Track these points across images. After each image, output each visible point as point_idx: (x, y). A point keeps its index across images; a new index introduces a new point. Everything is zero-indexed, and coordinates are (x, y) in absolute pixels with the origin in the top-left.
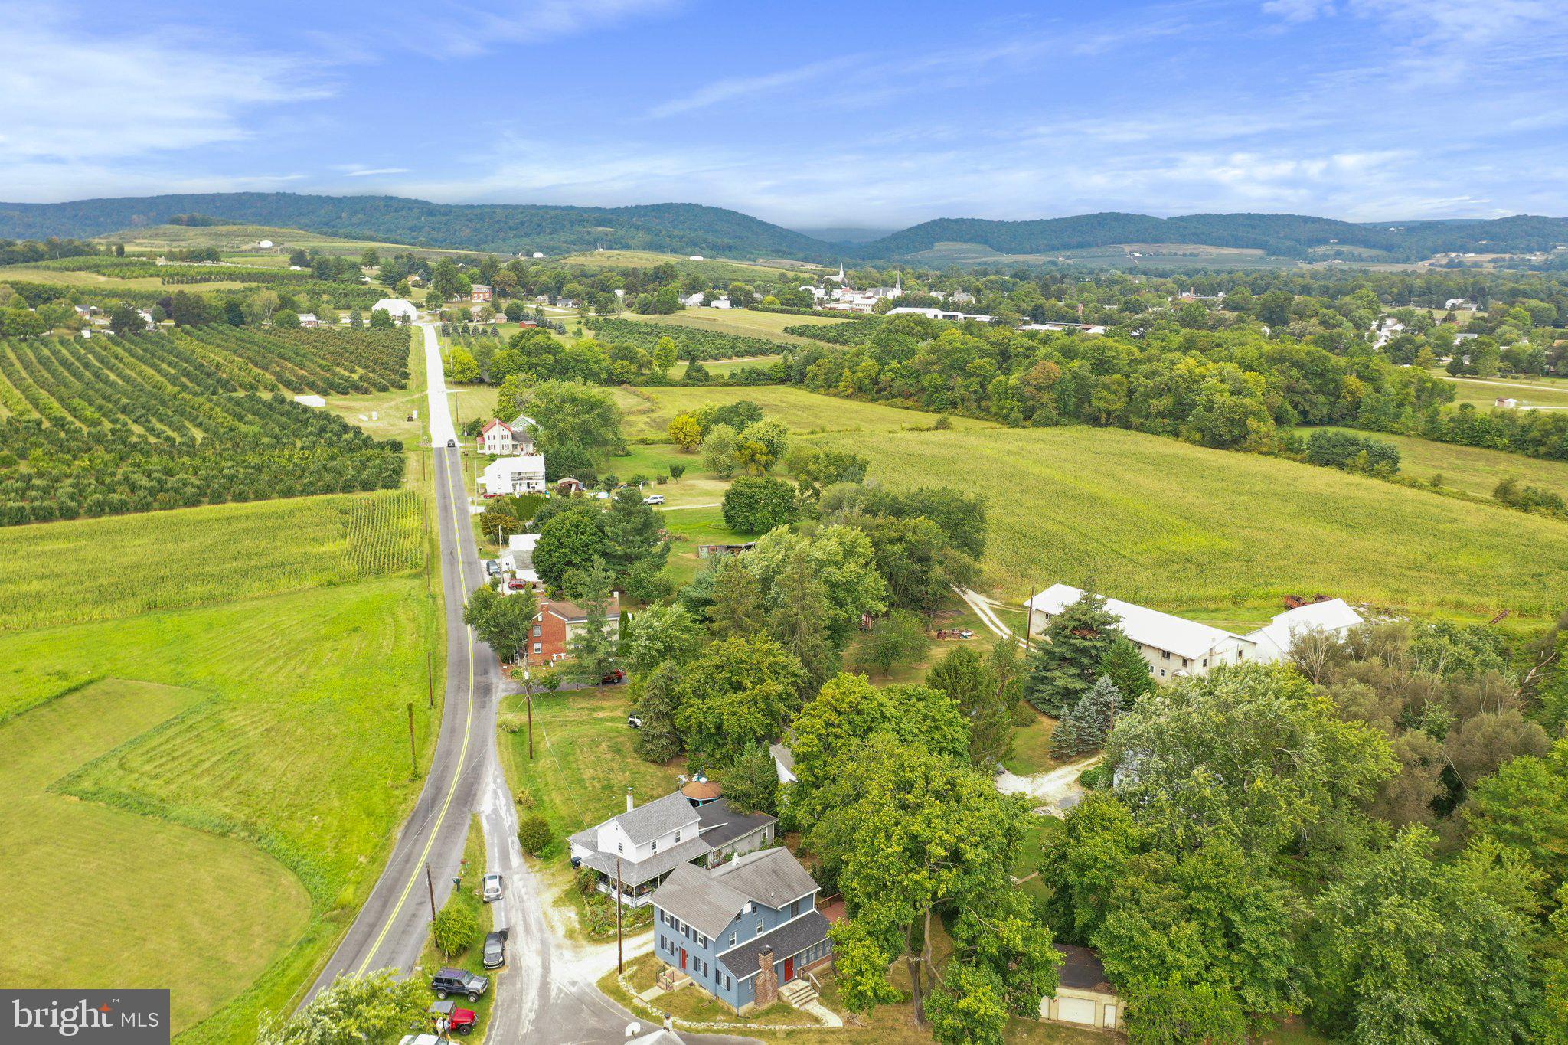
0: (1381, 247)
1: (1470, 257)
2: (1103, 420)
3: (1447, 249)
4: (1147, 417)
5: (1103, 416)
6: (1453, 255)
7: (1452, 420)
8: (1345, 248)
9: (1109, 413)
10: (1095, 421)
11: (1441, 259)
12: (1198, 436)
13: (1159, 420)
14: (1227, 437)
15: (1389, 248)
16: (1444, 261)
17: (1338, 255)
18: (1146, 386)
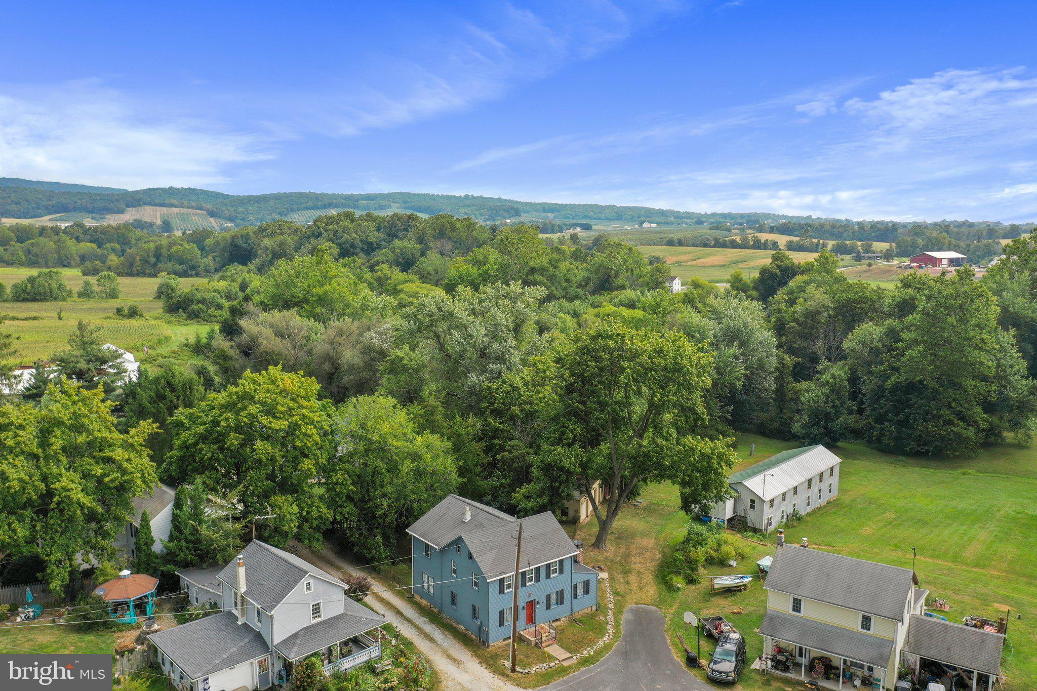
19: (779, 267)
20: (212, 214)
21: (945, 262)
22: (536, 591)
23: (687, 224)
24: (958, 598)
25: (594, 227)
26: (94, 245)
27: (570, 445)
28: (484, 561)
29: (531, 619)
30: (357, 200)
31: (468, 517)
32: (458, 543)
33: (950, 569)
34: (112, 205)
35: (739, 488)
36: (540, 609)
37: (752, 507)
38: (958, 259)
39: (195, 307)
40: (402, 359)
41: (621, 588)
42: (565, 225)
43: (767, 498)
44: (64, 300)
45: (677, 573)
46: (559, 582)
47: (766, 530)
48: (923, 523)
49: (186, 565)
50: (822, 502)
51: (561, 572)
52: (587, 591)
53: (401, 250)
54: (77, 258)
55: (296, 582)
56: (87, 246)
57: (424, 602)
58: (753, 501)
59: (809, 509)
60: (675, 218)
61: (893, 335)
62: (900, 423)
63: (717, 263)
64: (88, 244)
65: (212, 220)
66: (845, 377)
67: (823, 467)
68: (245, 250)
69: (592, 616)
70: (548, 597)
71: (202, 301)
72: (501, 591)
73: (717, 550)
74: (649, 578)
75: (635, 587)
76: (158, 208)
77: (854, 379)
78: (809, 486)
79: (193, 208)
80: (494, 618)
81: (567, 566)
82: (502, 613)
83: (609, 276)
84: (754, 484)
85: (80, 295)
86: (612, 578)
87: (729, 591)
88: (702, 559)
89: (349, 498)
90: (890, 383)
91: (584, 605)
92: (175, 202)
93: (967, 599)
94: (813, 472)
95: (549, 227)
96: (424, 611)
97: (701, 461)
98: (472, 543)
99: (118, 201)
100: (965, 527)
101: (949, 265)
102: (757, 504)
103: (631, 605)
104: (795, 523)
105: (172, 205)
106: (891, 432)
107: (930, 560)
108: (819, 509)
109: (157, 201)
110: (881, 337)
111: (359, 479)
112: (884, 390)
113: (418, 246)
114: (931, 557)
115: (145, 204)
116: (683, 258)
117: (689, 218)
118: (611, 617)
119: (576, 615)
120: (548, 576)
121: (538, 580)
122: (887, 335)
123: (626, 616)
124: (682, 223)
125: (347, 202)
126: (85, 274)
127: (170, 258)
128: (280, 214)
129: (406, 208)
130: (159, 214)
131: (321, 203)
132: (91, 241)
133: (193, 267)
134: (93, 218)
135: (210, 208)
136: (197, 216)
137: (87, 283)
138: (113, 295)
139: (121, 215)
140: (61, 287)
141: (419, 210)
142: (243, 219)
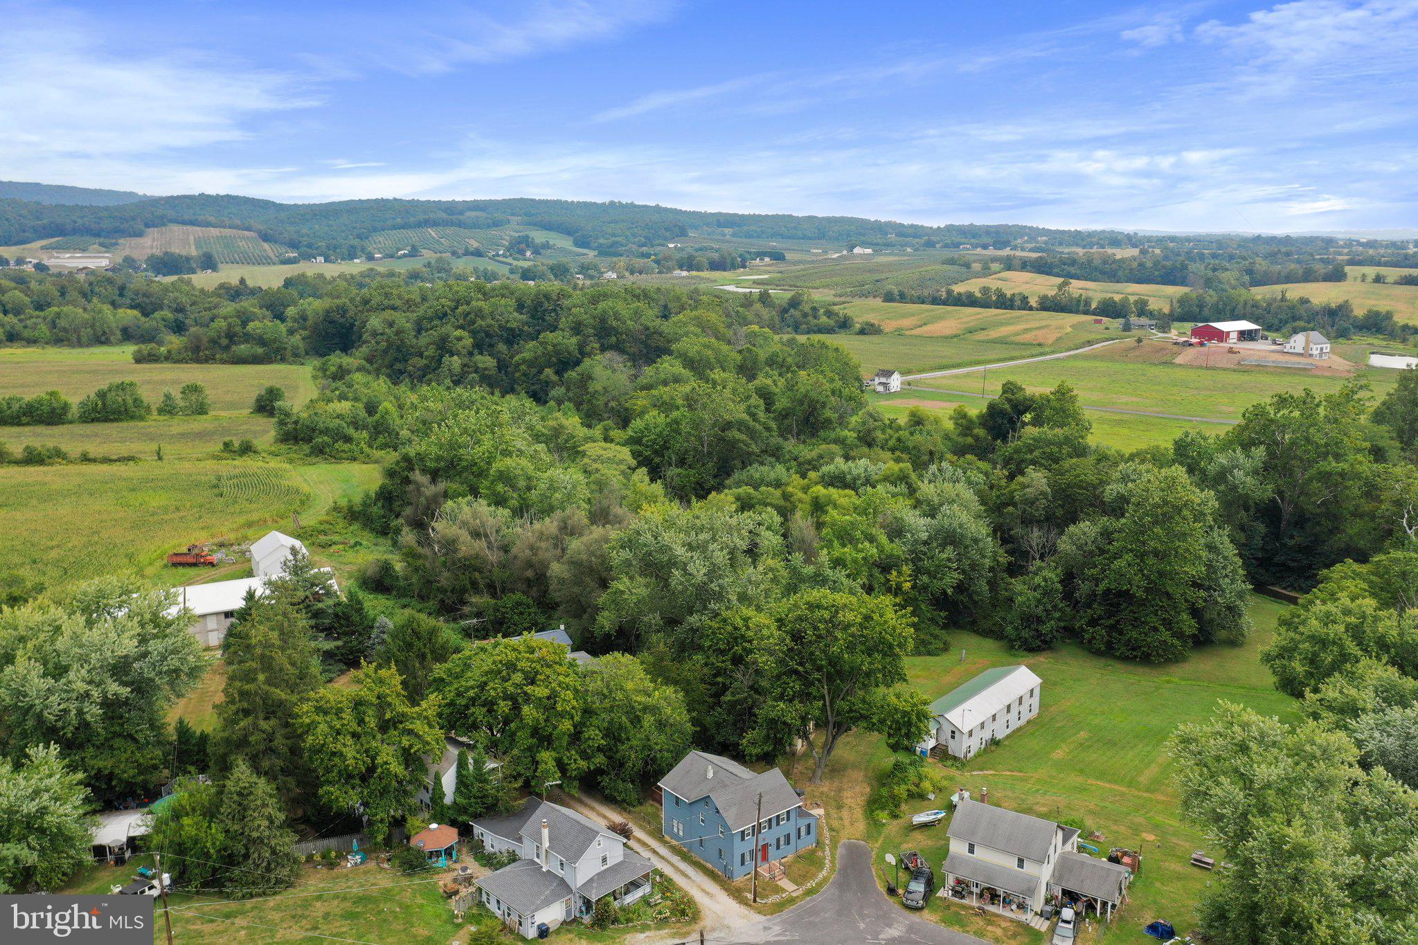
19: (1009, 401)
20: (266, 238)
21: (1234, 336)
22: (768, 836)
23: (912, 246)
24: (1115, 828)
25: (788, 256)
26: (135, 312)
27: (791, 701)
28: (729, 816)
29: (765, 858)
30: (461, 213)
31: (710, 775)
32: (706, 800)
33: (1123, 795)
34: (126, 225)
35: (941, 720)
36: (772, 851)
37: (953, 737)
38: (1250, 332)
39: (319, 440)
40: (622, 592)
41: (835, 824)
42: (749, 253)
43: (966, 730)
44: (141, 418)
45: (883, 808)
46: (787, 827)
47: (965, 757)
48: (1112, 744)
49: (477, 817)
50: (1023, 722)
51: (788, 819)
52: (808, 833)
53: (554, 346)
54: (118, 333)
55: (591, 841)
56: (129, 315)
57: (674, 842)
58: (953, 732)
59: (1009, 731)
60: (898, 235)
61: (1107, 535)
62: (1112, 628)
63: (948, 332)
64: (129, 311)
65: (266, 246)
66: (1056, 579)
67: (1023, 690)
68: (342, 326)
69: (813, 852)
70: (778, 840)
71: (326, 431)
72: (743, 839)
73: (917, 786)
74: (859, 813)
75: (847, 823)
76: (189, 228)
77: (1068, 578)
78: (1008, 711)
79: (237, 227)
80: (738, 859)
81: (793, 815)
82: (743, 856)
83: (815, 409)
84: (954, 716)
85: (161, 411)
86: (827, 815)
87: (925, 826)
88: (905, 795)
89: (599, 749)
90: (1102, 587)
91: (807, 843)
92: (211, 218)
93: (1122, 829)
94: (1011, 698)
95: (729, 261)
96: (675, 850)
97: (903, 717)
98: (719, 800)
99: (133, 219)
100: (1149, 748)
101: (1239, 339)
102: (957, 735)
103: (844, 841)
104: (993, 748)
105: (208, 224)
106: (1103, 637)
107: (1107, 785)
108: (1019, 729)
109: (186, 217)
110: (1096, 539)
111: (608, 733)
112: (1096, 595)
113: (574, 340)
114: (1110, 782)
115: (171, 221)
116: (906, 323)
117: (915, 236)
118: (828, 852)
119: (800, 852)
120: (778, 824)
121: (770, 827)
122: (1102, 534)
123: (840, 851)
124: (906, 245)
125: (444, 215)
126: (138, 360)
127: (247, 338)
128: (359, 237)
129: (530, 224)
130: (192, 238)
131: (412, 219)
132: (132, 307)
133: (278, 350)
134: (101, 245)
135: (260, 227)
136: (246, 241)
137: (168, 397)
138: (201, 410)
139: (139, 240)
140: (137, 402)
141: (548, 227)
142: (309, 246)
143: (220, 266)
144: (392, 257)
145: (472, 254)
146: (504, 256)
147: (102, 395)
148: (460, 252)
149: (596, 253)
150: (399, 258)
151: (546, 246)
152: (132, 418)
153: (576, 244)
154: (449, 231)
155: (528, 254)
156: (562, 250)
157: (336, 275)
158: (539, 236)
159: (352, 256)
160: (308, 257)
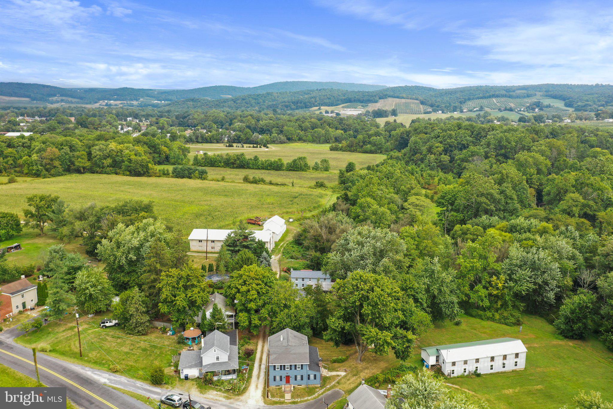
0: (77, 98)
1: (112, 102)
2: (82, 171)
3: (104, 99)
4: (103, 168)
5: (82, 169)
6: (106, 101)
7: (203, 159)
8: (64, 98)
9: (84, 168)
10: (78, 171)
11: (103, 103)
12: (128, 173)
13: (108, 168)
14: (142, 172)
15: (81, 98)
16: (104, 104)
17: (62, 101)
18: (100, 155)
20: (422, 103)
30: (514, 91)
31: (282, 339)
34: (372, 98)
43: (449, 361)
44: (306, 171)
46: (301, 372)
47: (449, 375)
51: (302, 368)
52: (315, 378)
54: (334, 139)
64: (340, 131)
65: (421, 106)
68: (407, 139)
72: (275, 369)
75: (349, 382)
76: (395, 99)
79: (413, 99)
82: (275, 377)
85: (313, 168)
92: (404, 96)
94: (498, 354)
99: (375, 96)
103: (336, 389)
105: (403, 98)
109: (396, 95)
115: (389, 97)
118: (322, 391)
120: (295, 369)
123: (329, 392)
125: (506, 93)
126: (331, 150)
127: (370, 143)
128: (461, 103)
129: (546, 96)
130: (394, 103)
131: (488, 94)
132: (342, 130)
133: (380, 148)
134: (362, 106)
135: (421, 99)
136: (414, 104)
137: (316, 163)
138: (326, 169)
139: (376, 104)
140: (306, 165)
141: (555, 97)
142: (438, 106)
143: (399, 114)
144: (471, 111)
145: (508, 110)
146: (524, 111)
147: (295, 161)
148: (502, 109)
149: (573, 109)
150: (474, 112)
151: (549, 106)
152: (303, 170)
153: (566, 105)
154: (502, 99)
155: (537, 110)
156: (558, 109)
157: (435, 119)
158: (546, 102)
159: (454, 110)
160: (435, 111)
